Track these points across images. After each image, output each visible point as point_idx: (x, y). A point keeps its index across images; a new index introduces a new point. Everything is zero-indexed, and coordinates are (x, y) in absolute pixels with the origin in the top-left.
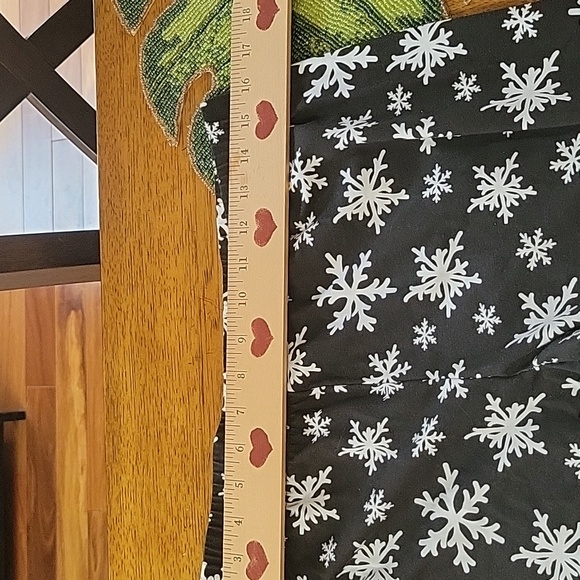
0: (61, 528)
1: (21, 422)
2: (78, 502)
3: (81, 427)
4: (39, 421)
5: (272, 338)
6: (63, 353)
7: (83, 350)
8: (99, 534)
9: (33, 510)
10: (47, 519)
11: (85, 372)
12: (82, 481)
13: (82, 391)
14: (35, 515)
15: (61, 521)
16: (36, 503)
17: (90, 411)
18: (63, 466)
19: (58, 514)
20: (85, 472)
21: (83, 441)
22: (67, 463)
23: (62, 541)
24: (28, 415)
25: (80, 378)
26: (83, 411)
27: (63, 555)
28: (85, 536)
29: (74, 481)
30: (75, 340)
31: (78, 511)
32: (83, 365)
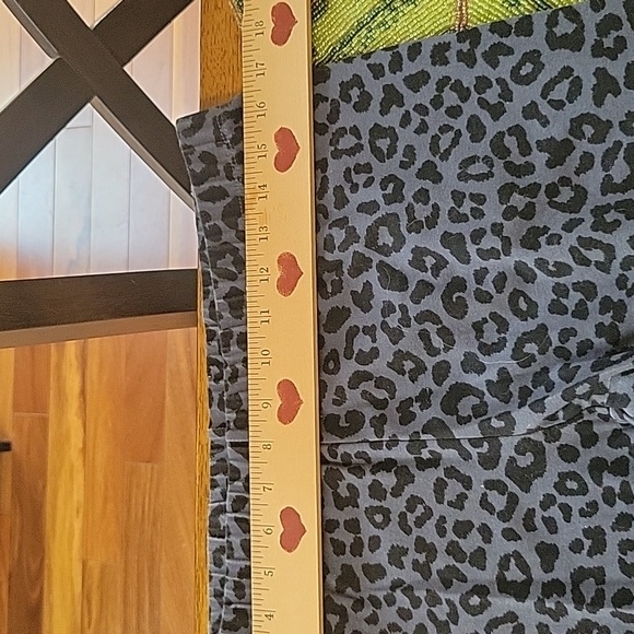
0: (49, 577)
1: (6, 454)
2: (70, 549)
3: (78, 463)
4: (28, 453)
5: (301, 402)
6: (59, 378)
7: (83, 375)
8: (94, 586)
9: (16, 555)
10: (34, 567)
11: (85, 400)
12: (78, 525)
13: (80, 422)
14: (20, 561)
15: (50, 570)
16: (20, 548)
17: (90, 445)
18: (54, 507)
19: (46, 561)
20: (81, 515)
21: (79, 479)
22: (60, 504)
23: (50, 592)
24: (15, 446)
25: (79, 407)
26: (81, 445)
27: (51, 609)
28: (78, 589)
29: (67, 525)
30: (75, 363)
31: (71, 560)
32: (83, 393)
